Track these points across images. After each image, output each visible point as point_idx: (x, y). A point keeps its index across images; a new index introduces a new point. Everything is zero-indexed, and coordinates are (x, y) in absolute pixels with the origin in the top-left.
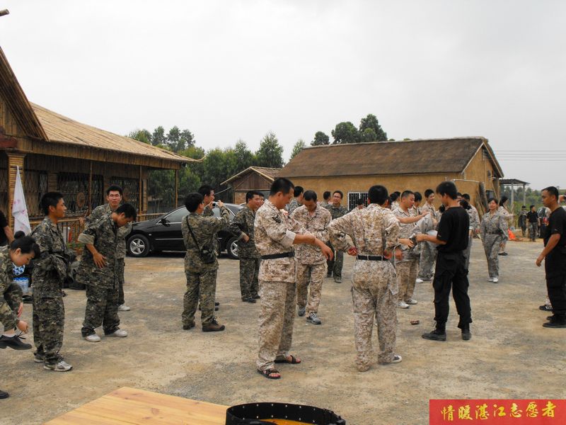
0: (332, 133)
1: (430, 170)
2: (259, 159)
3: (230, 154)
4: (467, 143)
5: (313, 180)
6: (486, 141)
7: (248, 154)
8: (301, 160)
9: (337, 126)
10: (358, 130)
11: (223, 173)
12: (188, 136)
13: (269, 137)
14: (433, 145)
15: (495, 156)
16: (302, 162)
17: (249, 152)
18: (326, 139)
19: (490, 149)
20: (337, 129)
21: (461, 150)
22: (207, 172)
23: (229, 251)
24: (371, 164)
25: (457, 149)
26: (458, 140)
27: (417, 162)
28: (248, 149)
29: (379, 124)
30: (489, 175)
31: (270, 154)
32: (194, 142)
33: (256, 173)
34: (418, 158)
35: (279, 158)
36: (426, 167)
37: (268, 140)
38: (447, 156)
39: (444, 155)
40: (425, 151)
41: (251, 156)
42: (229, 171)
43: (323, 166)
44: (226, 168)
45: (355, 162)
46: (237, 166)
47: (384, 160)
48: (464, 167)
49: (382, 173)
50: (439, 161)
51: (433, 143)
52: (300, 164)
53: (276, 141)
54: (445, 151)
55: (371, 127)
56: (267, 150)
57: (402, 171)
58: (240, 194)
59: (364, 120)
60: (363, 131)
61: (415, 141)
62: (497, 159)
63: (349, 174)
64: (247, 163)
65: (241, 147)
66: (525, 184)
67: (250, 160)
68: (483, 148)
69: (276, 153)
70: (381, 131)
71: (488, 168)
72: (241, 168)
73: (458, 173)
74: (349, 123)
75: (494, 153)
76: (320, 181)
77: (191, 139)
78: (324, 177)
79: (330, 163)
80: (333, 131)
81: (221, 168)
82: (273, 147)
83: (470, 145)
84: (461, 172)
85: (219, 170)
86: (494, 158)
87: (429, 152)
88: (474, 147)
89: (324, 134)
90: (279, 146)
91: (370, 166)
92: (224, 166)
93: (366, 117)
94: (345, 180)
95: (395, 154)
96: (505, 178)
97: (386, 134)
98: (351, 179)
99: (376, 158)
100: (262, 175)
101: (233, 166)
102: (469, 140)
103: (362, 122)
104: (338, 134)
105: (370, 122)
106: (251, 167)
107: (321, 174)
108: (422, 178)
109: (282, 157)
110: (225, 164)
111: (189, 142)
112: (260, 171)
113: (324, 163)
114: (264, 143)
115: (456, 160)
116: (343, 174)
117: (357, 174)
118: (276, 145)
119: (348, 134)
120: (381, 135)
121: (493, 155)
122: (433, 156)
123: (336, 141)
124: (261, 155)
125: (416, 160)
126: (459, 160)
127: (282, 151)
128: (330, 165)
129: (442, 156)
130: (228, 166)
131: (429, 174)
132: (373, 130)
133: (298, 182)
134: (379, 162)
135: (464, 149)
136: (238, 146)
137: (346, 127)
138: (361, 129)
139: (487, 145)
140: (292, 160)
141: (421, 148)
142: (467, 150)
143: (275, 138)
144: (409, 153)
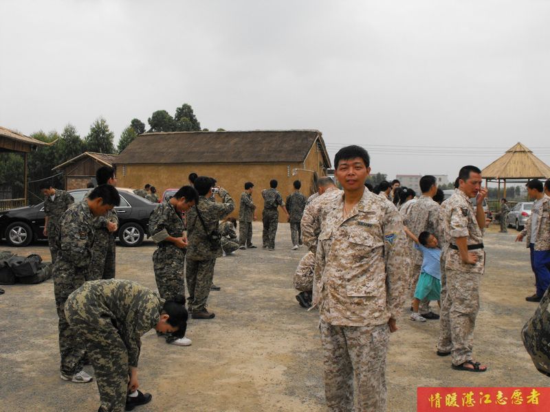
0: (149, 120)
1: (272, 160)
2: (90, 144)
4: (304, 136)
5: (153, 167)
6: (321, 134)
7: (76, 139)
9: (154, 114)
10: (174, 118)
13: (100, 122)
14: (271, 136)
16: (139, 148)
17: (78, 137)
18: (142, 126)
19: (323, 141)
20: (153, 117)
21: (299, 141)
23: (121, 238)
24: (214, 152)
25: (295, 140)
26: (295, 132)
27: (259, 151)
28: (77, 134)
29: (194, 114)
30: (321, 165)
31: (100, 138)
33: (92, 160)
36: (269, 156)
37: (98, 126)
38: (286, 146)
39: (284, 146)
40: (264, 142)
41: (81, 141)
42: (57, 156)
43: (163, 153)
44: (52, 153)
45: (196, 149)
46: (66, 151)
47: (225, 149)
48: (305, 158)
49: (225, 161)
50: (280, 151)
51: (271, 134)
52: (138, 150)
53: (107, 127)
54: (284, 142)
55: (186, 115)
56: (98, 135)
57: (244, 160)
58: (73, 180)
59: (179, 109)
60: (178, 120)
61: (250, 132)
62: (327, 150)
63: (192, 161)
64: (76, 149)
65: (69, 132)
67: (80, 145)
68: (318, 140)
69: (107, 139)
70: (196, 120)
71: (320, 159)
73: (300, 162)
74: (165, 112)
75: (326, 145)
76: (160, 168)
79: (170, 150)
80: (150, 118)
81: (46, 153)
82: (104, 133)
83: (307, 138)
84: (303, 162)
85: (44, 155)
86: (325, 150)
87: (269, 143)
88: (311, 139)
89: (140, 121)
90: (110, 132)
91: (211, 154)
92: (50, 151)
93: (181, 107)
95: (236, 143)
96: (332, 169)
97: (199, 123)
99: (217, 146)
100: (98, 161)
101: (61, 151)
102: (306, 132)
103: (177, 111)
104: (156, 122)
105: (186, 112)
106: (86, 153)
107: (162, 161)
108: (265, 168)
109: (114, 143)
112: (97, 157)
113: (163, 150)
114: (94, 128)
115: (297, 151)
116: (186, 161)
117: (200, 161)
118: (107, 131)
119: (165, 121)
120: (194, 124)
121: (325, 147)
122: (273, 146)
123: (152, 129)
124: (91, 140)
125: (258, 149)
126: (300, 151)
127: (113, 137)
128: (170, 153)
129: (282, 147)
130: (54, 151)
131: (273, 163)
132: (187, 119)
133: (137, 168)
134: (221, 150)
135: (302, 140)
136: (66, 131)
137: (163, 116)
138: (176, 117)
139: (321, 138)
140: (129, 147)
141: (260, 138)
142: (306, 142)
143: (105, 124)
144: (249, 142)
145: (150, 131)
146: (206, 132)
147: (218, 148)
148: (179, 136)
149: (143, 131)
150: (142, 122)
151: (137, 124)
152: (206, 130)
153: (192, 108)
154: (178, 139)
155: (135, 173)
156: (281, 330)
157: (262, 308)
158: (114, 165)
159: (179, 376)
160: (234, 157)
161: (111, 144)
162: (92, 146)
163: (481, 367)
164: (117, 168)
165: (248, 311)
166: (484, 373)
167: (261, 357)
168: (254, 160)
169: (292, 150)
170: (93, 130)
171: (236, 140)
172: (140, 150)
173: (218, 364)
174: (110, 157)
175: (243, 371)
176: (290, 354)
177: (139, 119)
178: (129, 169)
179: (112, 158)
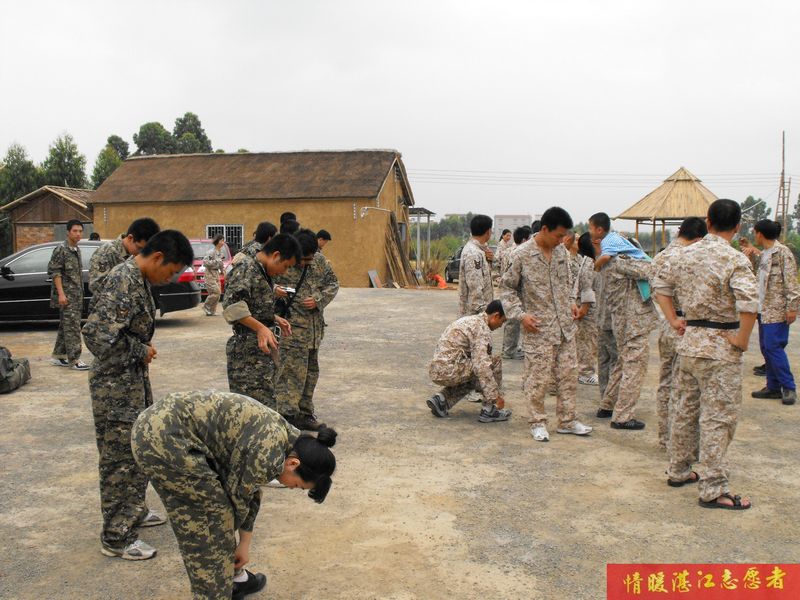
0: (135, 137)
1: (331, 194)
4: (376, 158)
6: (400, 156)
7: (29, 167)
8: (125, 177)
9: (142, 128)
10: (172, 134)
13: (64, 141)
14: (326, 159)
15: (408, 176)
16: (128, 180)
17: (30, 164)
18: (124, 147)
19: (403, 166)
20: (141, 133)
21: (370, 166)
24: (241, 184)
25: (364, 165)
26: (362, 152)
27: (310, 182)
28: (28, 159)
29: (202, 127)
30: (400, 201)
31: (64, 165)
33: (56, 198)
34: (310, 177)
35: (81, 174)
36: (325, 189)
37: (61, 146)
38: (351, 174)
39: (347, 173)
40: (317, 168)
41: (35, 170)
43: (165, 185)
45: (215, 180)
47: (259, 179)
48: (379, 191)
49: (260, 196)
50: (342, 182)
51: (326, 155)
52: (126, 183)
53: (74, 147)
54: (346, 167)
55: (190, 130)
56: (62, 159)
57: (289, 195)
58: (26, 229)
59: (180, 120)
60: (179, 136)
61: (295, 154)
62: (409, 179)
63: (208, 198)
65: (16, 155)
66: (429, 213)
67: (33, 175)
68: (396, 165)
69: (76, 165)
70: (205, 137)
71: (399, 192)
73: (372, 197)
74: (158, 125)
75: (407, 172)
76: (160, 209)
78: (169, 203)
79: (175, 182)
80: (136, 135)
82: (70, 156)
83: (380, 161)
84: (376, 197)
86: (406, 179)
87: (324, 169)
88: (387, 164)
89: (120, 139)
90: (79, 155)
91: (238, 187)
93: (182, 117)
94: (203, 208)
95: (274, 171)
96: (415, 206)
97: (210, 142)
99: (247, 175)
100: (66, 199)
102: (378, 153)
103: (177, 124)
104: (145, 140)
105: (189, 125)
106: (46, 187)
107: (164, 199)
108: (319, 206)
109: (86, 172)
112: (63, 192)
113: (165, 182)
114: (55, 150)
115: (366, 180)
116: (199, 198)
117: (224, 197)
118: (75, 154)
119: (159, 139)
120: (203, 143)
121: (406, 175)
122: (332, 174)
123: (139, 151)
124: (50, 168)
125: (306, 179)
126: (370, 181)
127: (84, 163)
128: (175, 185)
129: (344, 174)
131: (331, 199)
132: (193, 135)
133: (125, 209)
134: (254, 181)
135: (373, 166)
136: (11, 153)
137: (155, 130)
138: (175, 133)
139: (400, 161)
140: (112, 177)
141: (310, 163)
142: (379, 167)
143: (72, 143)
144: (295, 168)
145: (138, 153)
146: (221, 155)
147: (249, 178)
148: (187, 160)
149: (125, 153)
150: (124, 140)
151: (116, 143)
152: (221, 151)
153: (200, 119)
154: (187, 166)
155: (123, 216)
156: (420, 455)
157: (375, 421)
158: (89, 205)
159: (294, 540)
160: (273, 191)
161: (83, 174)
162: (53, 177)
163: (743, 502)
164: (96, 209)
165: (357, 425)
166: (748, 511)
167: (408, 500)
168: (303, 194)
169: (359, 179)
170: (53, 151)
171: (274, 165)
172: (130, 182)
173: (346, 516)
174: (83, 194)
175: (391, 525)
176: (451, 493)
177: (119, 135)
178: (113, 211)
179: (86, 194)
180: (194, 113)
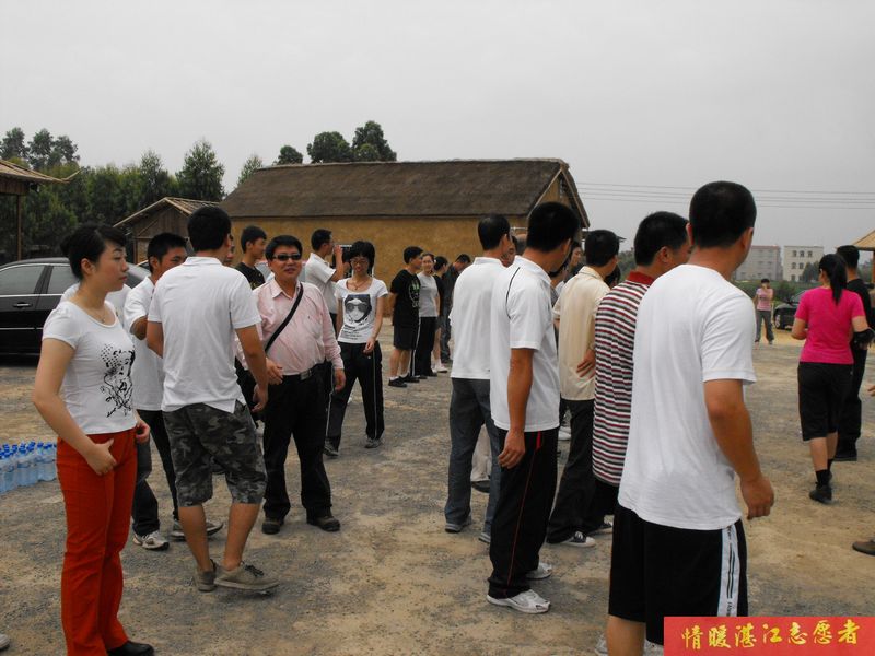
0: (309, 148)
1: (473, 211)
2: (183, 185)
3: (132, 176)
4: (535, 169)
5: (273, 223)
6: (566, 166)
7: (163, 177)
9: (316, 138)
10: (351, 145)
11: (120, 209)
12: (66, 147)
13: (201, 148)
14: (478, 170)
15: (579, 191)
16: (255, 191)
17: (164, 173)
18: (298, 158)
19: (571, 180)
20: (316, 143)
21: (525, 179)
22: (91, 206)
24: (374, 198)
25: (519, 177)
26: (520, 162)
27: (452, 196)
28: (163, 168)
29: (384, 138)
31: (202, 173)
32: (78, 158)
33: (175, 210)
34: (454, 191)
35: (217, 185)
36: (468, 205)
37: (198, 154)
38: (502, 188)
39: (497, 187)
40: (464, 179)
41: (169, 179)
43: (291, 198)
44: (124, 200)
45: (347, 193)
46: (144, 197)
47: (395, 192)
49: (393, 212)
50: (490, 196)
51: (478, 165)
52: (252, 195)
53: (212, 156)
54: (498, 179)
55: (372, 142)
56: (197, 170)
57: (426, 211)
59: (361, 130)
60: (359, 148)
61: (447, 162)
62: (581, 196)
63: (336, 212)
64: (160, 192)
65: (151, 163)
67: (166, 187)
68: (561, 177)
69: (213, 176)
70: (388, 149)
72: (149, 201)
73: (521, 216)
74: (337, 135)
75: (577, 186)
76: (285, 224)
77: (72, 152)
78: (294, 219)
79: (304, 195)
80: (310, 145)
81: (115, 200)
82: (207, 166)
83: (539, 173)
85: (112, 204)
86: (577, 195)
87: (472, 181)
88: (547, 175)
89: (294, 150)
90: (217, 165)
91: (371, 201)
92: (121, 196)
93: (364, 126)
95: (414, 182)
96: (591, 229)
97: (394, 153)
98: (339, 223)
99: (383, 188)
100: (183, 212)
101: (136, 197)
102: (539, 163)
103: (358, 134)
104: (319, 151)
105: (371, 135)
106: (166, 199)
107: (288, 213)
108: (460, 224)
109: (223, 183)
110: (122, 192)
111: (69, 157)
112: (183, 205)
113: (293, 194)
114: (190, 158)
115: (517, 195)
116: (329, 213)
117: (350, 213)
118: (212, 163)
119: (335, 151)
120: (386, 153)
121: (576, 190)
122: (478, 187)
123: (313, 162)
124: (186, 178)
127: (222, 174)
128: (303, 198)
129: (494, 188)
130: (127, 196)
132: (374, 147)
134: (389, 194)
135: (530, 178)
136: (145, 162)
137: (333, 141)
138: (355, 144)
139: (568, 174)
141: (457, 174)
142: (536, 179)
143: (210, 151)
144: (439, 181)
145: (311, 165)
147: (384, 191)
150: (298, 150)
151: (289, 154)
153: (382, 128)
160: (408, 206)
161: (220, 186)
168: (442, 211)
169: (510, 194)
170: (190, 162)
171: (416, 176)
172: (256, 194)
177: (292, 146)
180: (377, 122)
